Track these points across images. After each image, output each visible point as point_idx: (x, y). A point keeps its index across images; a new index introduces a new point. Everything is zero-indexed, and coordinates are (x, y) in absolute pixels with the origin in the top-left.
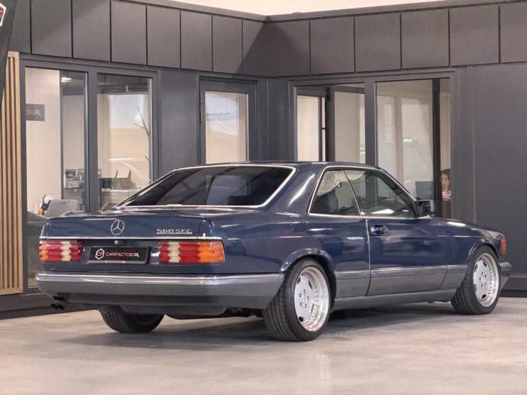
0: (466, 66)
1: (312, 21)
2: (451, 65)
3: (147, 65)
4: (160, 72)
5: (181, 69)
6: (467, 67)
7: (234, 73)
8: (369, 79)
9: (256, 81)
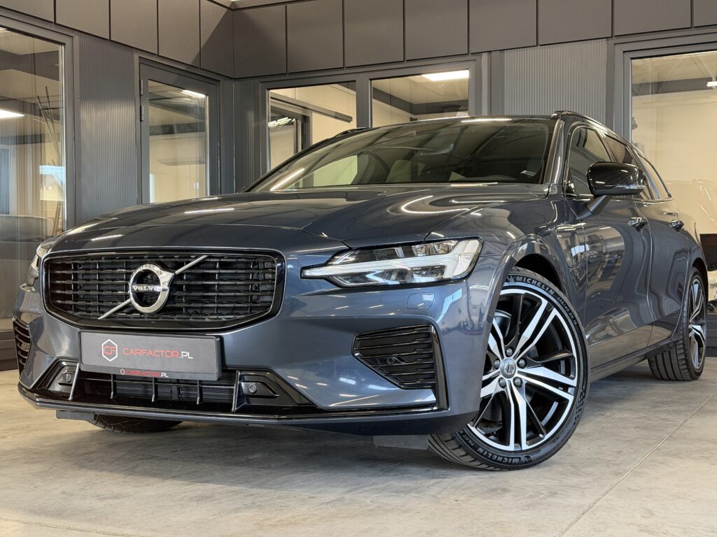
0: (491, 51)
1: (288, 5)
2: (471, 51)
3: (55, 23)
4: (77, 38)
5: (110, 40)
6: (493, 53)
7: (190, 64)
8: (362, 74)
9: (219, 81)
